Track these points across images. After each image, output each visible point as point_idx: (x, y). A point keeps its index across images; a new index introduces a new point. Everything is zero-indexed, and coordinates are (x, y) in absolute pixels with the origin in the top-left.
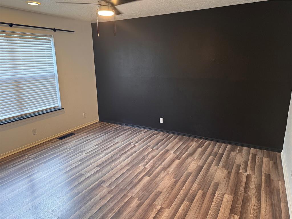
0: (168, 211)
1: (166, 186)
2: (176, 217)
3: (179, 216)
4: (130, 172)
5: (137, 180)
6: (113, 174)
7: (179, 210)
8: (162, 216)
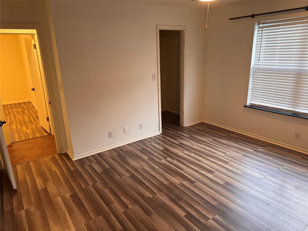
0: (121, 211)
1: (157, 225)
2: (110, 213)
3: (109, 215)
4: (202, 203)
5: (183, 204)
6: (204, 190)
7: (115, 219)
8: (119, 205)
